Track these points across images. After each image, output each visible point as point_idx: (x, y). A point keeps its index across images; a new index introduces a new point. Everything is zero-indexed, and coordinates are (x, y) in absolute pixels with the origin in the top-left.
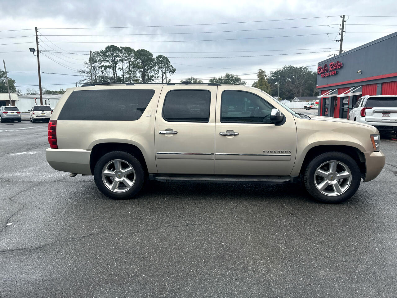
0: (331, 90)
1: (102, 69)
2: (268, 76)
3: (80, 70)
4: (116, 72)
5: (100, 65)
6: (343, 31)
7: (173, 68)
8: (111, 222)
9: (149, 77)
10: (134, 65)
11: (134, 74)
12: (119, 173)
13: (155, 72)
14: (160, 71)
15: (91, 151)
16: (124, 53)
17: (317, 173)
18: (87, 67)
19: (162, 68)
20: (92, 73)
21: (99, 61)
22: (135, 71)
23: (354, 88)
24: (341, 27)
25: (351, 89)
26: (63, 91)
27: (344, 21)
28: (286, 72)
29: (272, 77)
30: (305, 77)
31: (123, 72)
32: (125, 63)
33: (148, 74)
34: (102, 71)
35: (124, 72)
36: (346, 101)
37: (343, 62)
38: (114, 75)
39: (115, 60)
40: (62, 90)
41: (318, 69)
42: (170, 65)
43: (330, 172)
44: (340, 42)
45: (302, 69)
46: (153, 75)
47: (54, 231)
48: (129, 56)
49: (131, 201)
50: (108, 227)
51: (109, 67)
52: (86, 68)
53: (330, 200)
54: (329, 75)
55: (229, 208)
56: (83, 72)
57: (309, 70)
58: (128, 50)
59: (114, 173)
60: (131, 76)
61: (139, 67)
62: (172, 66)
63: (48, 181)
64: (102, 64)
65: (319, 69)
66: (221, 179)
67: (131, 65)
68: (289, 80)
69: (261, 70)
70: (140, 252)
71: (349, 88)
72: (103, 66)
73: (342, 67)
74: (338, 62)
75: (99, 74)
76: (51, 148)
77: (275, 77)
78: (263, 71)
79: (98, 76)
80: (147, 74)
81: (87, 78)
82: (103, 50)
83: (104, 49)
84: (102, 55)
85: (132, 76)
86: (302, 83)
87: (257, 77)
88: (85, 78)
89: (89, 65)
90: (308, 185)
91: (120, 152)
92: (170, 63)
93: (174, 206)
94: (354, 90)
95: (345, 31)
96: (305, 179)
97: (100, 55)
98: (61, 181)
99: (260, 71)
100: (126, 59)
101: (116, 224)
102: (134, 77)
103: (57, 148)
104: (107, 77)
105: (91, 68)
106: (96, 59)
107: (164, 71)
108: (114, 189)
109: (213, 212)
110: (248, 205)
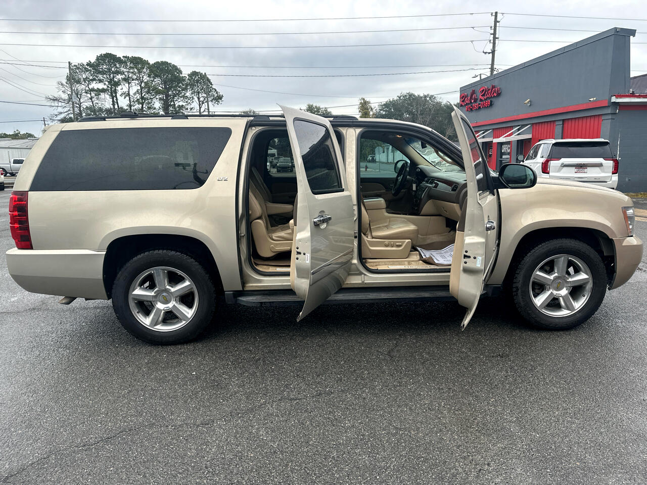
0: (483, 132)
1: (90, 94)
2: (375, 109)
3: (51, 97)
4: (117, 100)
5: (87, 89)
6: (495, 38)
7: (217, 93)
8: (161, 398)
9: (175, 108)
10: (149, 88)
11: (149, 103)
12: (164, 294)
13: (186, 100)
14: (196, 99)
15: (105, 253)
16: (131, 68)
17: (534, 278)
18: (64, 92)
19: (199, 93)
20: (73, 102)
21: (85, 80)
22: (151, 99)
23: (518, 127)
24: (492, 31)
25: (515, 129)
26: (19, 133)
27: (496, 22)
28: (403, 102)
29: (382, 112)
30: (432, 112)
31: (130, 99)
32: (133, 84)
33: (174, 103)
34: (91, 99)
35: (132, 100)
36: (505, 149)
37: (500, 87)
38: (113, 105)
39: (115, 79)
40: (17, 132)
41: (461, 98)
42: (213, 89)
43: (556, 274)
44: (491, 54)
45: (428, 99)
46: (183, 106)
47: (39, 430)
48: (140, 72)
49: (190, 347)
50: (156, 410)
51: (103, 91)
52: (61, 93)
53: (557, 325)
54: (480, 108)
55: (385, 349)
56: (55, 100)
57: (438, 100)
58: (137, 62)
59: (153, 294)
60: (144, 106)
61: (158, 92)
62: (216, 90)
63: (10, 310)
64: (91, 87)
65: (463, 97)
66: (363, 296)
67: (143, 88)
68: (408, 116)
69: (364, 99)
70: (240, 469)
71: (512, 128)
72: (93, 90)
73: (499, 95)
74: (493, 87)
75: (86, 104)
76: (16, 248)
77: (386, 111)
78: (367, 102)
79: (85, 107)
80: (172, 103)
81: (64, 110)
82: (92, 62)
83: (93, 60)
84: (90, 70)
85: (146, 107)
86: (428, 120)
87: (358, 111)
88: (60, 110)
89: (67, 88)
90: (519, 299)
91: (165, 251)
92: (211, 84)
93: (280, 352)
94: (519, 132)
95: (498, 38)
96: (514, 289)
97: (87, 70)
98: (39, 310)
99: (363, 102)
100: (135, 77)
101: (172, 401)
102: (149, 108)
103: (31, 248)
104: (100, 110)
105: (72, 93)
106: (80, 77)
107: (202, 99)
108: (155, 325)
109: (359, 361)
110: (417, 342)
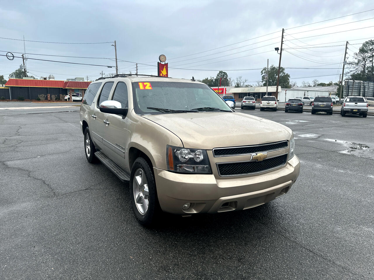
26: (332, 83)
52: (355, 59)
75: (368, 65)
81: (354, 69)
88: (351, 69)
89: (359, 56)
